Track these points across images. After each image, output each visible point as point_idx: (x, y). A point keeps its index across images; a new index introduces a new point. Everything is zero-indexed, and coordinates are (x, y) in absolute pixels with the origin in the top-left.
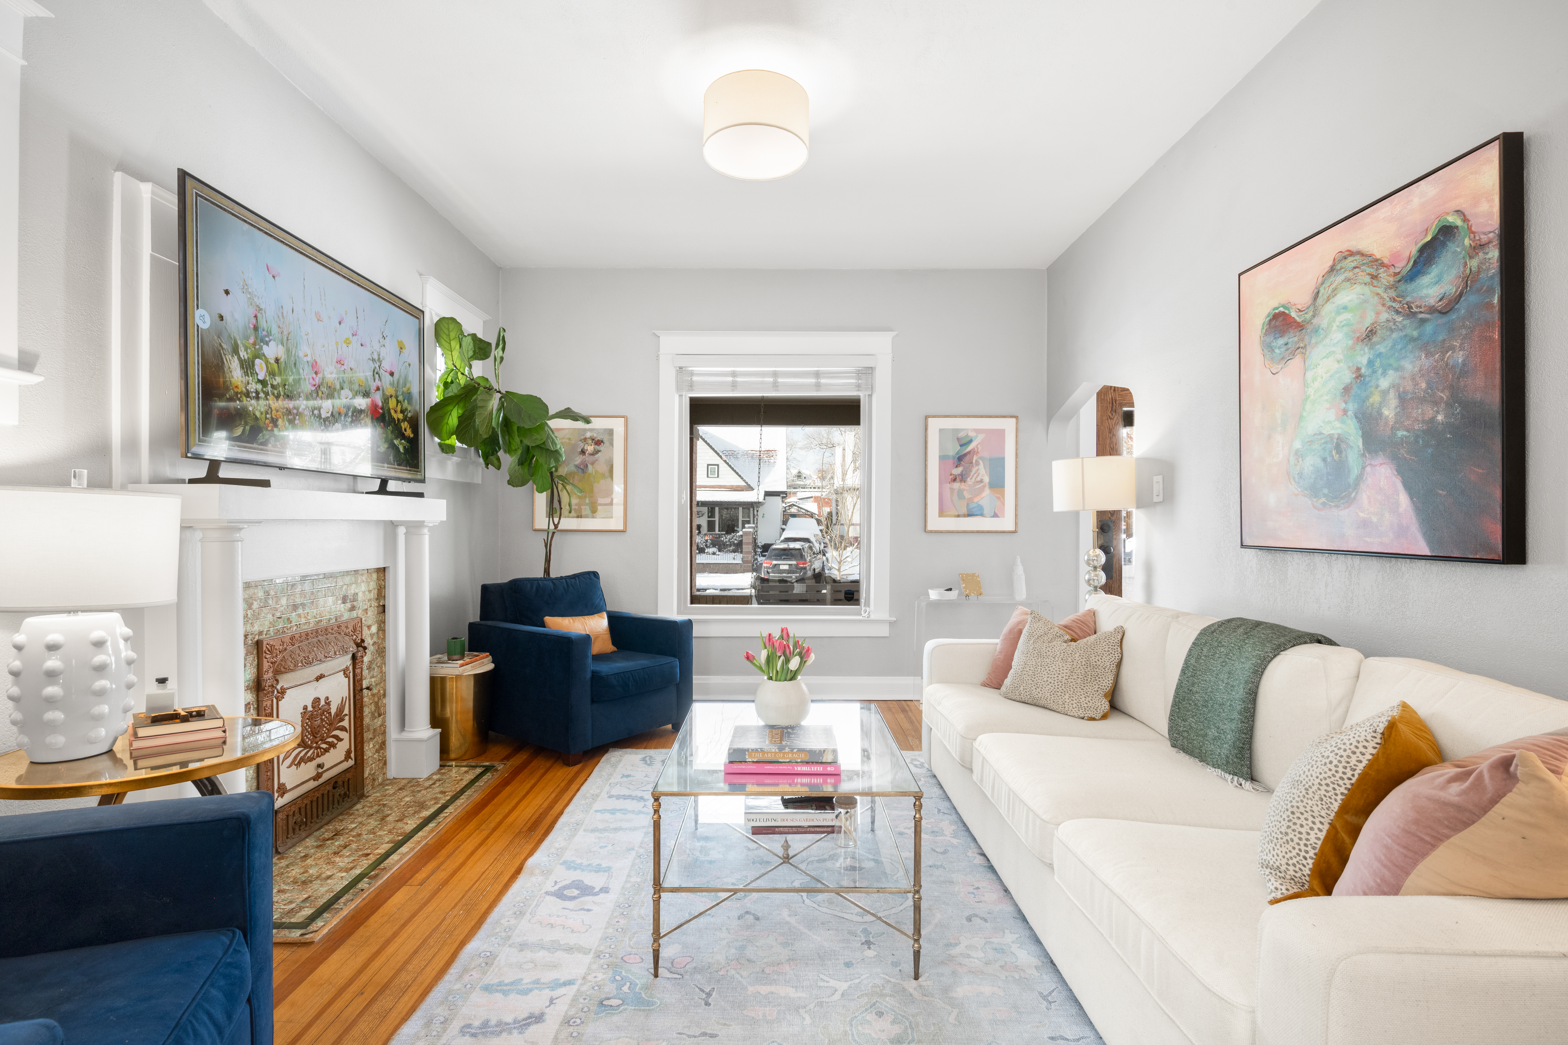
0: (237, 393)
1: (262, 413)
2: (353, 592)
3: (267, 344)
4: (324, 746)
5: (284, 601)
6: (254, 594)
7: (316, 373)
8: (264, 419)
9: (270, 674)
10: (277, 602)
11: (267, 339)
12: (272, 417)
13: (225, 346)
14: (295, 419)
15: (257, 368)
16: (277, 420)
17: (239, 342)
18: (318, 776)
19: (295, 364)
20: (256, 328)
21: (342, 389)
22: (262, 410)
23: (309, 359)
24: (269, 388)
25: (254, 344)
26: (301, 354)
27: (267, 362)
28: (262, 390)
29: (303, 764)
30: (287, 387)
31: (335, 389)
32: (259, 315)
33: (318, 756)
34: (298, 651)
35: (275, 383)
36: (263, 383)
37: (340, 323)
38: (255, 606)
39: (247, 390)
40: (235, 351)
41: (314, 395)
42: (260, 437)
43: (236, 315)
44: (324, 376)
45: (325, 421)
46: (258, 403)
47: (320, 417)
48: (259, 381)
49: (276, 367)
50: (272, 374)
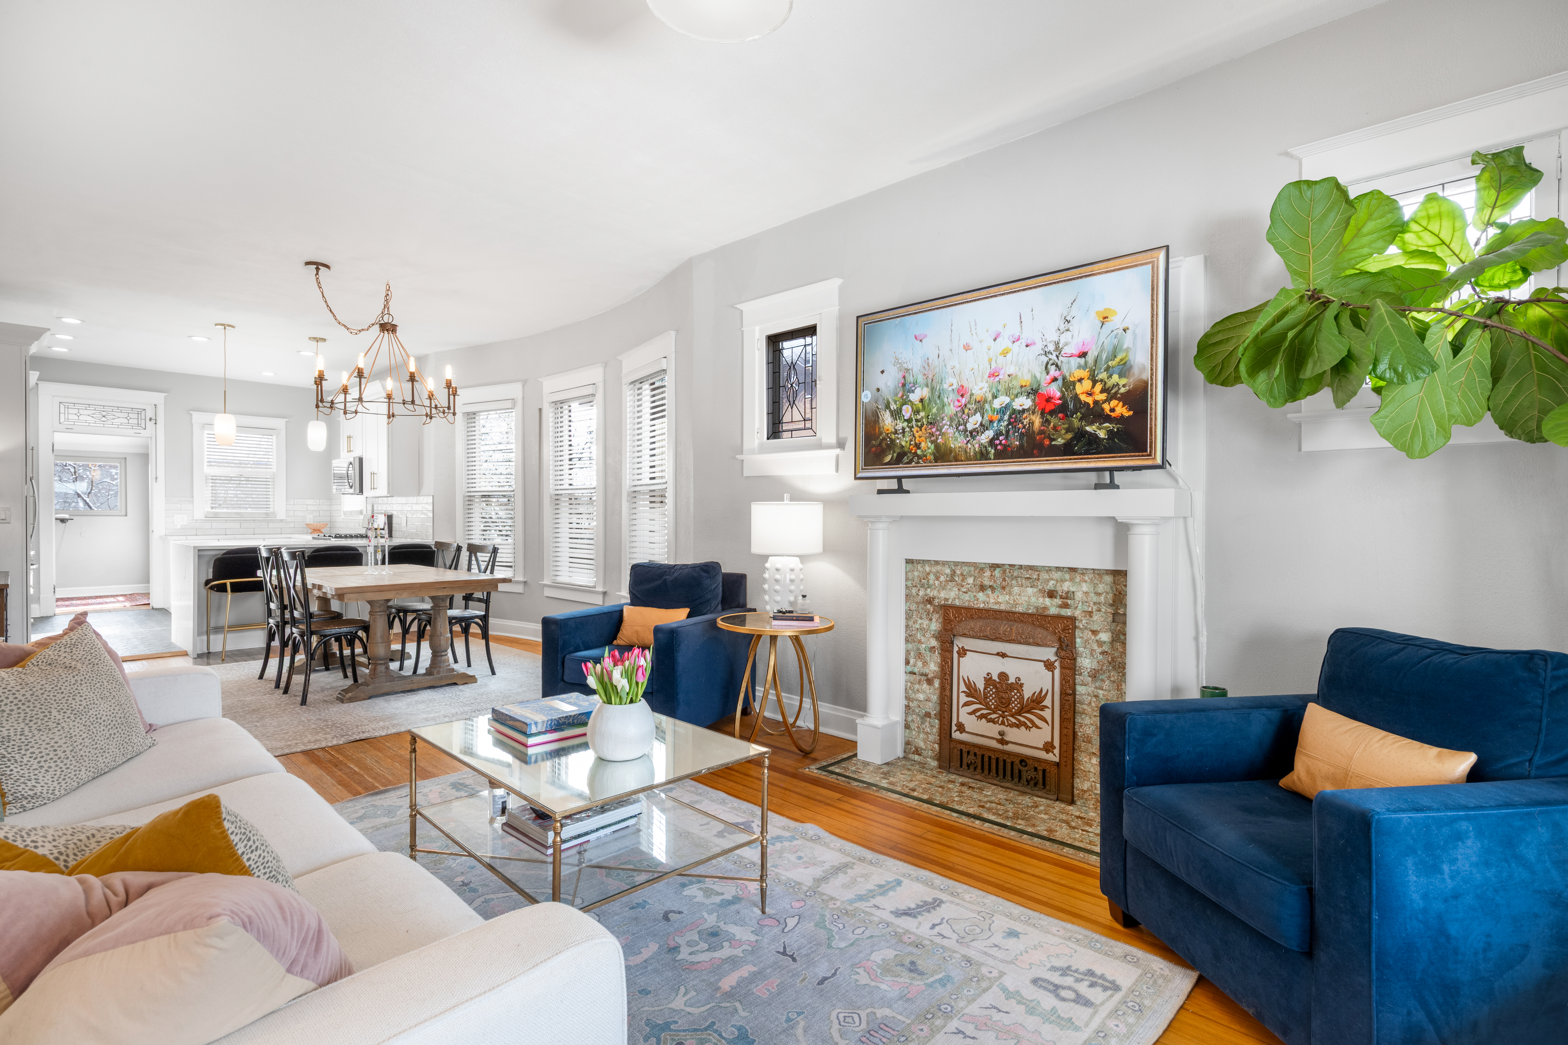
0: (888, 434)
1: (907, 442)
2: (1065, 589)
3: (913, 392)
4: (1014, 721)
5: (970, 580)
6: (941, 570)
7: (962, 396)
8: (908, 446)
10: (963, 580)
11: (913, 388)
12: (915, 443)
13: (880, 407)
14: (937, 439)
15: (903, 412)
16: (920, 444)
17: (890, 400)
18: (1002, 742)
19: (939, 397)
20: (904, 385)
21: (996, 397)
22: (907, 439)
23: (955, 386)
24: (914, 423)
25: (903, 396)
26: (945, 386)
27: (912, 404)
28: (908, 426)
29: (984, 720)
30: (930, 417)
31: (985, 401)
32: (907, 375)
33: (1003, 723)
35: (919, 417)
36: (909, 421)
37: (995, 340)
38: (942, 579)
39: (896, 430)
40: (888, 406)
41: (959, 414)
42: (905, 459)
43: (889, 384)
44: (972, 395)
45: (971, 432)
46: (904, 436)
47: (966, 430)
48: (905, 420)
49: (920, 405)
50: (917, 412)
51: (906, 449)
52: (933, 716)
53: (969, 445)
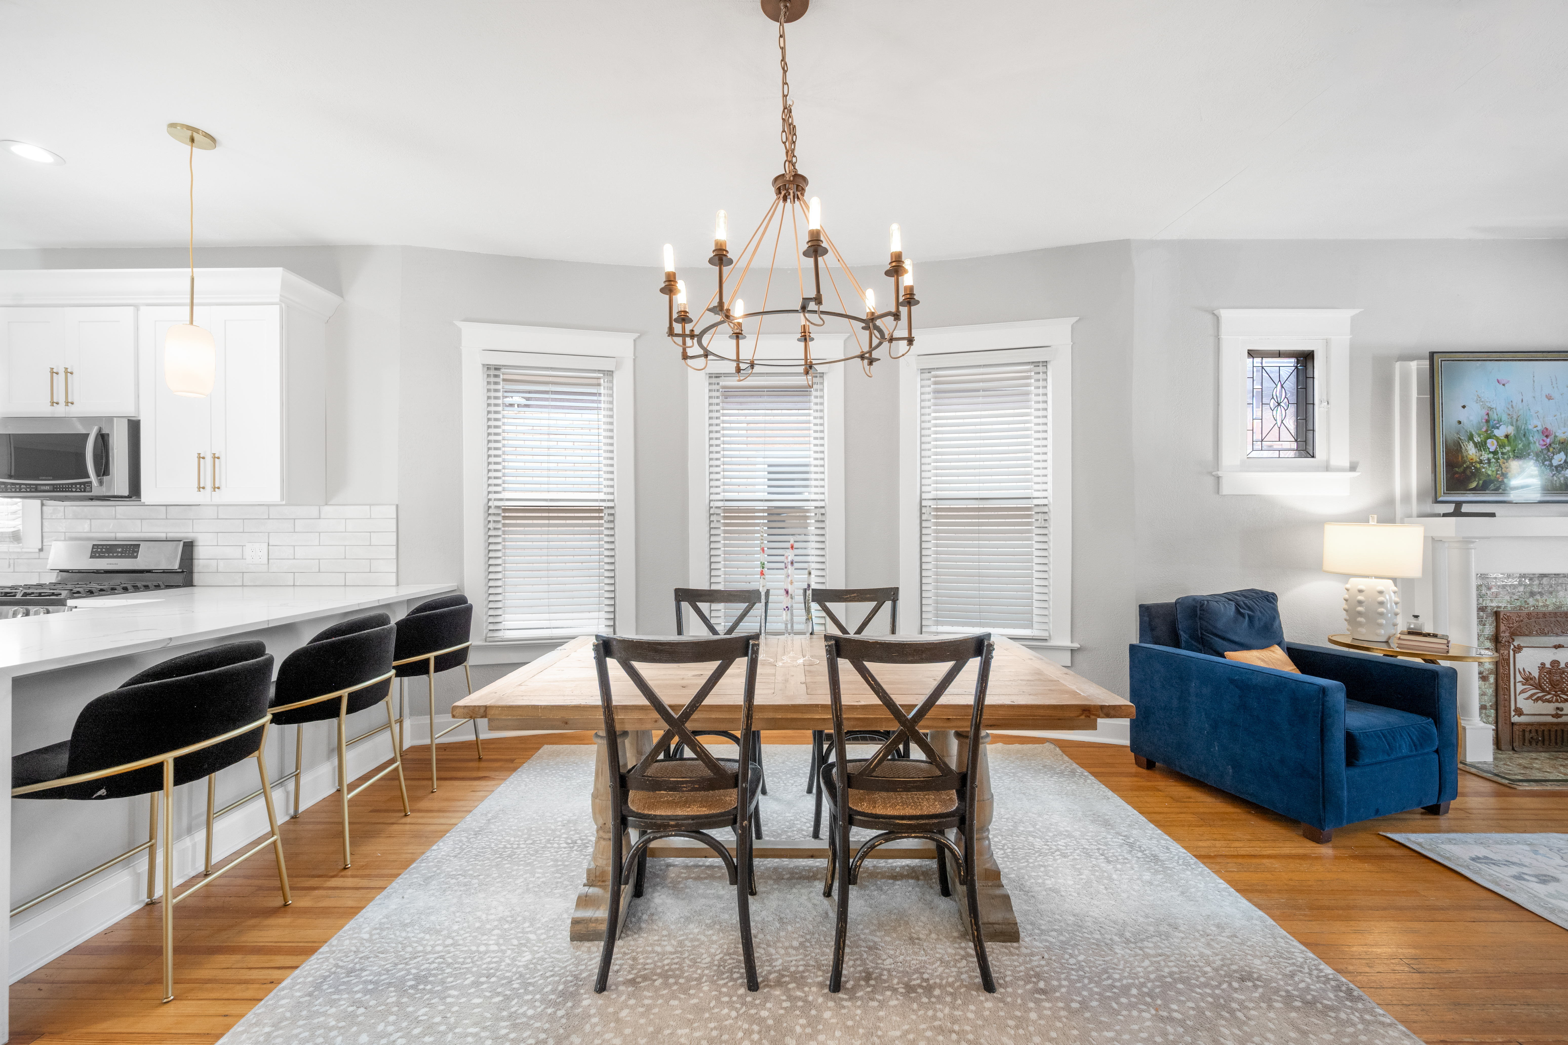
0: (1472, 463)
1: (1493, 472)
3: (1498, 428)
5: (1521, 589)
7: (1547, 436)
8: (1494, 475)
9: (1507, 634)
11: (1498, 425)
12: (1502, 473)
13: (1462, 438)
15: (1488, 445)
17: (1474, 433)
18: (1557, 716)
19: (1524, 435)
20: (1487, 421)
22: (1494, 469)
23: (1539, 428)
24: (1500, 455)
25: (1487, 431)
26: (1530, 427)
27: (1497, 439)
28: (1493, 457)
29: (1540, 702)
30: (1516, 451)
32: (1490, 413)
33: (1557, 701)
34: (1534, 624)
35: (1505, 451)
36: (1495, 453)
39: (1481, 460)
40: (1471, 438)
41: (1545, 452)
42: (1492, 486)
43: (1471, 418)
44: (1556, 436)
45: (1556, 467)
46: (1489, 466)
47: (1551, 465)
48: (1490, 452)
49: (1506, 440)
50: (1502, 446)
51: (1492, 478)
52: (1488, 707)
53: (1555, 478)
